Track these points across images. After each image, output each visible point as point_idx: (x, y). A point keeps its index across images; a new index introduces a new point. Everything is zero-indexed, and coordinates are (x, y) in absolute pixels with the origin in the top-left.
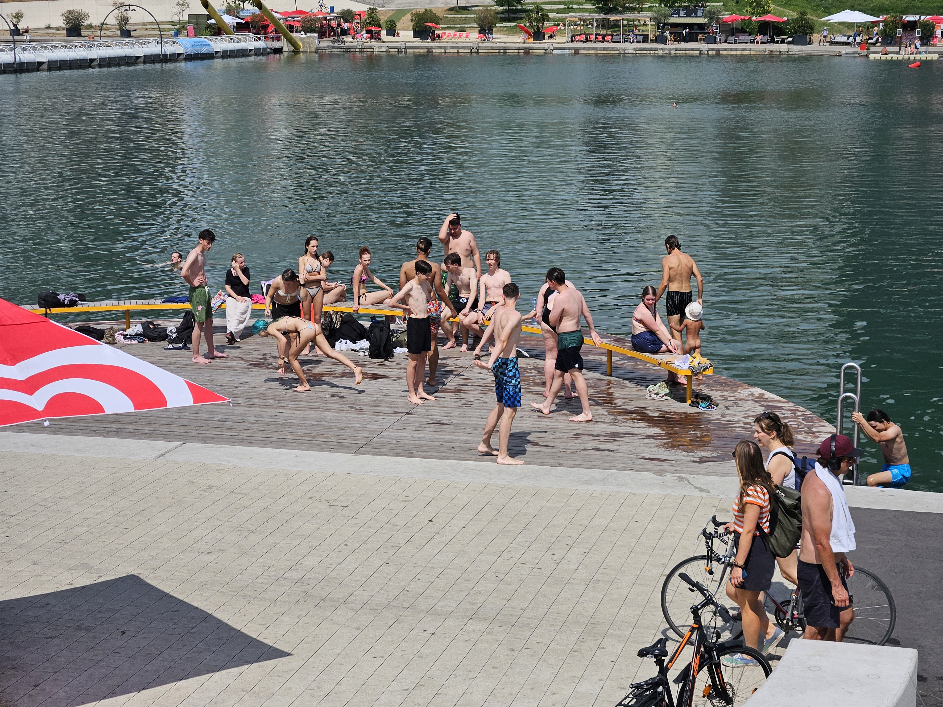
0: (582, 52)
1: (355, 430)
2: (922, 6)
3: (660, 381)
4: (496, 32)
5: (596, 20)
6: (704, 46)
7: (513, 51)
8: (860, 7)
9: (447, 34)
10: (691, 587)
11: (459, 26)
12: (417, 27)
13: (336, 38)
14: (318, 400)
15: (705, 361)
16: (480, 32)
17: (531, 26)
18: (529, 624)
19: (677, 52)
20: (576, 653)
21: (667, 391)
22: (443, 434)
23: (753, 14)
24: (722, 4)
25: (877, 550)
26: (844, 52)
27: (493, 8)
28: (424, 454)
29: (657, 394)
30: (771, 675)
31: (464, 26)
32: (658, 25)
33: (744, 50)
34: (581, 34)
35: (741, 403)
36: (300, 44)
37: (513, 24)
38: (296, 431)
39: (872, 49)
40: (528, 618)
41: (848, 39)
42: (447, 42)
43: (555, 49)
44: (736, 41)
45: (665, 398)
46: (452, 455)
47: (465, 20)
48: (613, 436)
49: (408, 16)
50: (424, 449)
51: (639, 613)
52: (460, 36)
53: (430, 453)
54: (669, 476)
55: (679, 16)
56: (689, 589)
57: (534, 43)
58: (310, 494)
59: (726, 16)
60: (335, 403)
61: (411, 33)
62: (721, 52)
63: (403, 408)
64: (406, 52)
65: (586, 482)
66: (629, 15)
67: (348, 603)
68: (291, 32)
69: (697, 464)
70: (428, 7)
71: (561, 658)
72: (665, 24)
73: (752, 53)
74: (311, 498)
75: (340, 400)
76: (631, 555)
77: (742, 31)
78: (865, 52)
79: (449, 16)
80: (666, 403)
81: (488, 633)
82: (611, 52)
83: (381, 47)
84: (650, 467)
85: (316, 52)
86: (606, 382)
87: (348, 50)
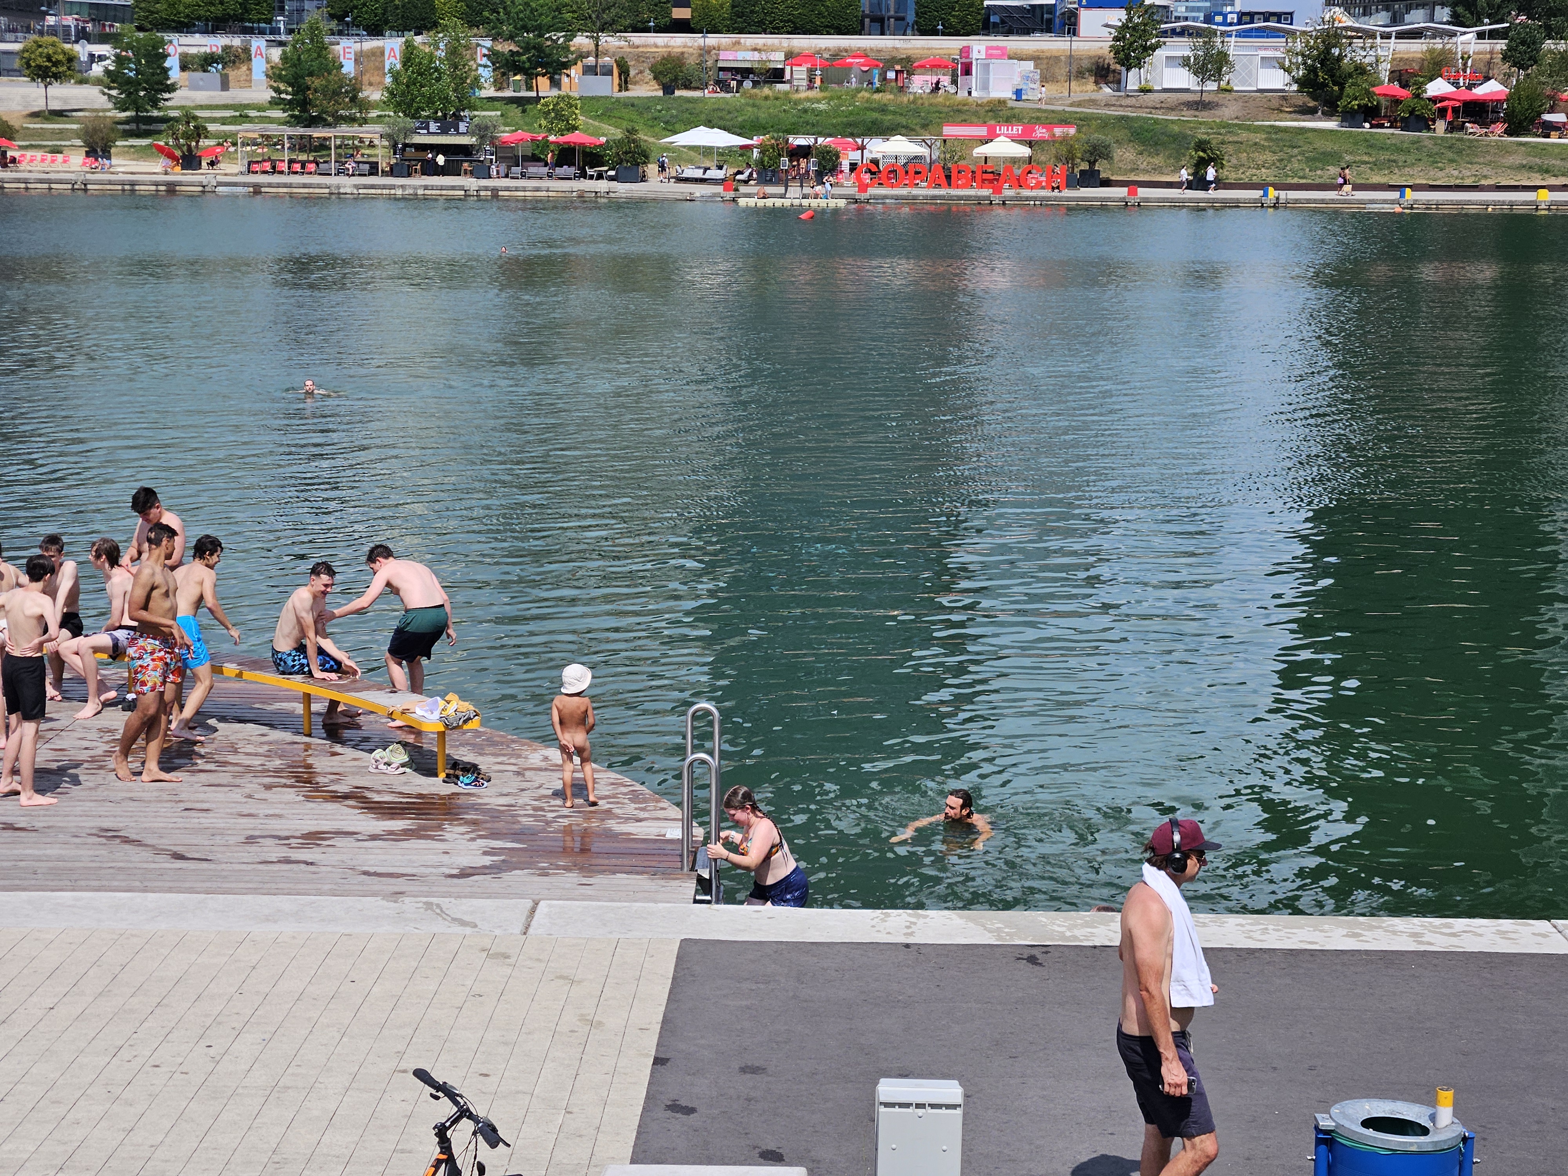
0: (267, 190)
2: (818, 122)
3: (393, 743)
4: (117, 155)
5: (290, 138)
6: (471, 183)
7: (146, 188)
8: (722, 123)
9: (28, 157)
10: (434, 1092)
11: (50, 143)
15: (467, 707)
16: (88, 154)
17: (178, 146)
18: (164, 1172)
19: (427, 192)
21: (406, 758)
22: (17, 846)
23: (550, 130)
24: (499, 113)
25: (748, 1008)
26: (698, 195)
27: (108, 114)
29: (388, 764)
31: (59, 143)
32: (394, 146)
33: (537, 189)
34: (264, 161)
35: (528, 774)
37: (144, 142)
39: (743, 189)
40: (163, 1161)
41: (704, 173)
42: (30, 171)
43: (220, 184)
44: (523, 175)
45: (402, 770)
46: (33, 882)
47: (61, 134)
48: (314, 838)
51: (356, 1139)
52: (53, 161)
54: (408, 904)
55: (429, 133)
56: (432, 1095)
57: (183, 174)
59: (505, 134)
62: (500, 193)
65: (268, 919)
66: (345, 130)
69: (455, 881)
72: (405, 145)
73: (551, 194)
76: (344, 1039)
77: (532, 158)
78: (731, 194)
79: (31, 126)
80: (402, 778)
82: (317, 191)
84: (376, 888)
86: (302, 746)
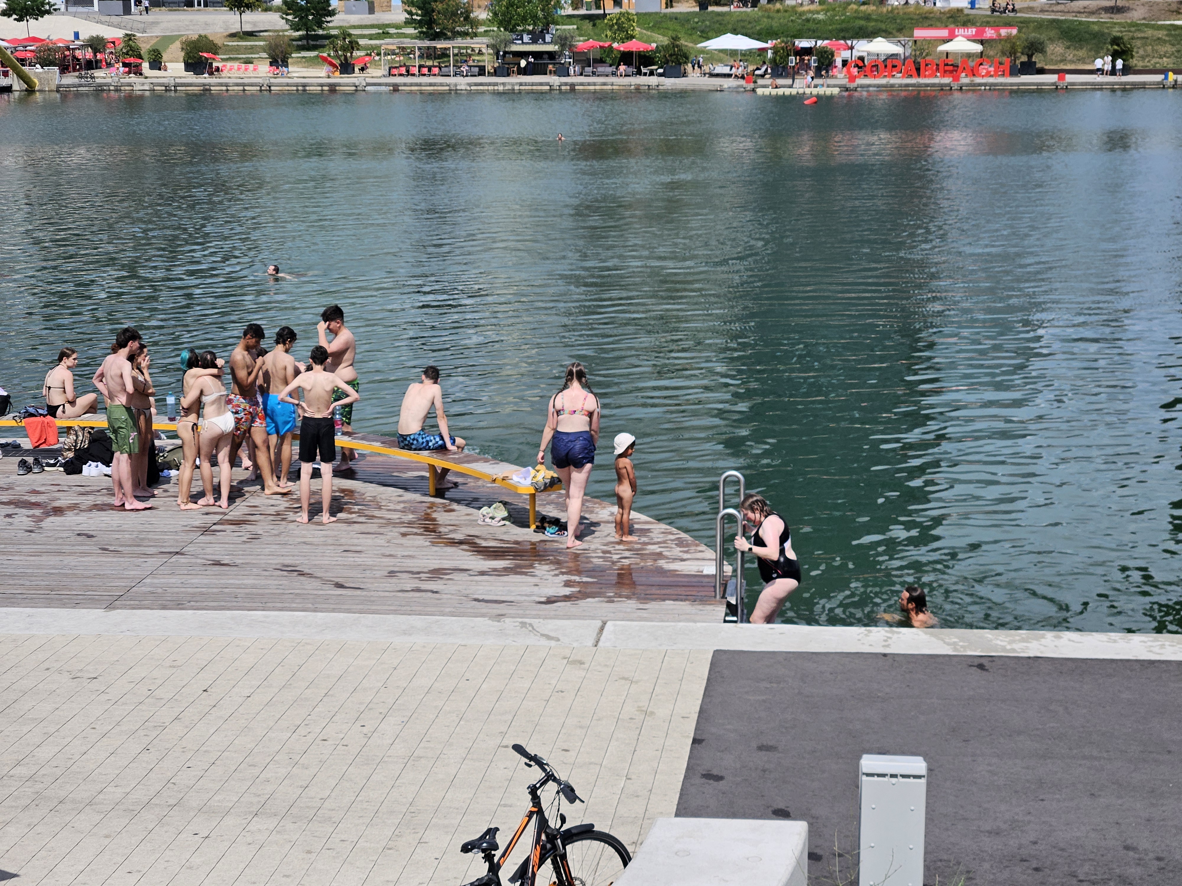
0: (403, 88)
1: (108, 578)
2: (817, 29)
3: (496, 502)
4: (292, 64)
5: (419, 49)
6: (555, 80)
7: (314, 88)
8: (744, 31)
9: (228, 67)
10: (527, 761)
11: (244, 56)
12: (189, 58)
13: (83, 73)
14: (59, 541)
16: (271, 64)
17: (338, 57)
18: (330, 818)
19: (521, 87)
20: (391, 851)
21: (505, 514)
22: (223, 577)
23: (614, 39)
24: (575, 27)
25: (764, 701)
26: (725, 87)
27: (286, 33)
28: (198, 604)
29: (492, 518)
30: (630, 864)
31: (250, 56)
32: (497, 54)
33: (604, 84)
34: (401, 66)
35: (598, 526)
36: (36, 81)
37: (313, 54)
38: (28, 583)
39: (760, 82)
40: (329, 810)
41: (731, 69)
42: (230, 78)
43: (368, 84)
44: (594, 73)
45: (503, 523)
46: (235, 604)
47: (252, 49)
48: (437, 573)
49: (177, 45)
50: (198, 599)
51: (471, 796)
52: (246, 69)
53: (206, 604)
54: (508, 622)
55: (523, 43)
56: (526, 764)
58: (46, 665)
59: (581, 43)
60: (82, 545)
61: (182, 65)
62: (577, 87)
63: (171, 546)
64: (176, 91)
65: (405, 633)
66: (460, 42)
67: (96, 804)
68: (23, 65)
69: (544, 606)
70: (203, 33)
71: (371, 858)
72: (505, 53)
73: (614, 87)
74: (48, 669)
75: (89, 541)
76: (461, 723)
77: (601, 61)
78: (751, 86)
79: (230, 44)
80: (503, 529)
81: (278, 832)
82: (440, 88)
83: (143, 84)
84: (484, 611)
85: (58, 91)
86: (429, 504)
87: (100, 90)
